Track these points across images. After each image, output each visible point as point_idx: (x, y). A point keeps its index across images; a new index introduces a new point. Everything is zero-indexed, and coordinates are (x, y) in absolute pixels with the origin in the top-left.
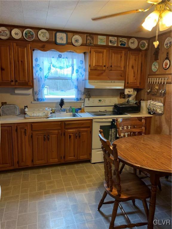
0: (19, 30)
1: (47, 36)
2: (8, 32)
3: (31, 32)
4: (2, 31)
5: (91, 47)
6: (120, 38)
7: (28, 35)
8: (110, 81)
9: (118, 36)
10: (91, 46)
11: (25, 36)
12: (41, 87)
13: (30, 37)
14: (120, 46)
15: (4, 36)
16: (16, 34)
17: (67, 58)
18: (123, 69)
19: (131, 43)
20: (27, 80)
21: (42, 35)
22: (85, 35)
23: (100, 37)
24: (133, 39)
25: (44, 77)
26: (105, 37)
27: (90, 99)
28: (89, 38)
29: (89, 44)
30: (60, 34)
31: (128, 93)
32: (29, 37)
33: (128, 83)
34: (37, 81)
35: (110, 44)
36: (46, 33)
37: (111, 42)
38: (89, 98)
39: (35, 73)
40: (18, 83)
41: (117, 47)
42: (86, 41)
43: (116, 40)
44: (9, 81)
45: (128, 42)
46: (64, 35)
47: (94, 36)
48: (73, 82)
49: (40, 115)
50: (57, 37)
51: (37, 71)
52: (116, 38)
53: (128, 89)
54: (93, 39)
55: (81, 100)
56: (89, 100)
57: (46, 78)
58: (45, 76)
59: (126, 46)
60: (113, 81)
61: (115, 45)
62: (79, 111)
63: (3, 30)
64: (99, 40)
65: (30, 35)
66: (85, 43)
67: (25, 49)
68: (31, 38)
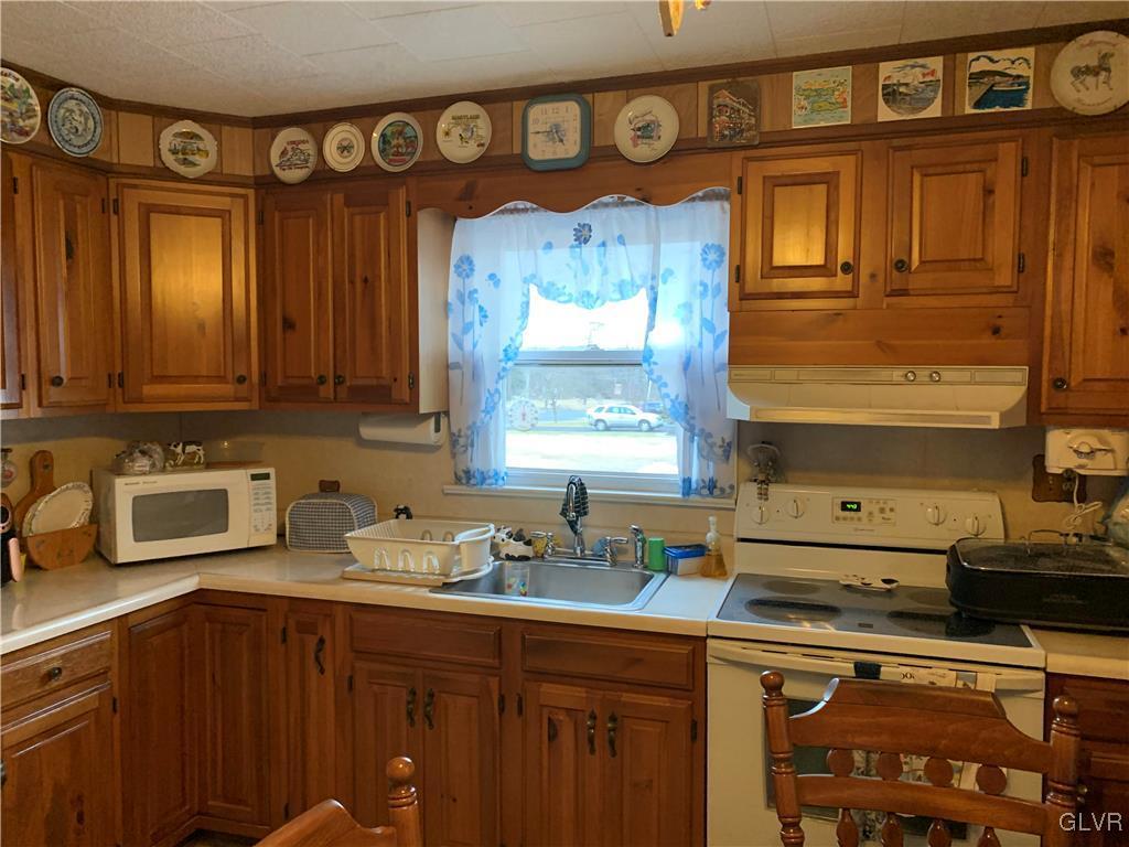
0: (354, 130)
1: (481, 132)
2: (309, 148)
3: (408, 129)
4: (289, 148)
5: (743, 154)
6: (972, 56)
7: (394, 142)
8: (897, 374)
9: (952, 48)
10: (744, 147)
11: (382, 151)
12: (483, 407)
13: (402, 155)
14: (969, 110)
15: (297, 166)
16: (342, 149)
17: (621, 240)
18: (1005, 277)
19: (1078, 72)
20: (385, 372)
21: (457, 131)
22: (704, 86)
23: (801, 78)
24: (1092, 43)
25: (502, 356)
26: (845, 73)
27: (773, 489)
28: (725, 97)
29: (724, 136)
30: (549, 107)
31: (1072, 462)
32: (397, 154)
33: (1059, 384)
34: (468, 376)
35: (886, 114)
36: (477, 117)
37: (892, 95)
38: (766, 482)
39: (453, 335)
40: (350, 389)
41: (948, 125)
42: (710, 124)
43: (940, 75)
44: (310, 377)
45: (1044, 71)
46: (568, 113)
47: (765, 81)
48: (660, 378)
49: (412, 567)
50: (531, 128)
51: (467, 328)
52: (936, 63)
53: (1075, 432)
54: (754, 101)
55: (717, 492)
56: (763, 495)
57: (509, 359)
58: (505, 350)
59: (1028, 106)
60: (923, 373)
61: (934, 111)
62: (682, 564)
63: (294, 142)
64: (797, 100)
65: (401, 141)
66: (702, 132)
67: (382, 215)
68: (408, 158)
